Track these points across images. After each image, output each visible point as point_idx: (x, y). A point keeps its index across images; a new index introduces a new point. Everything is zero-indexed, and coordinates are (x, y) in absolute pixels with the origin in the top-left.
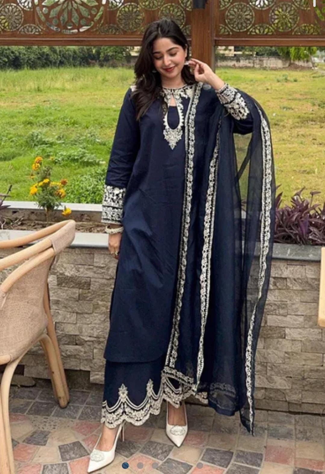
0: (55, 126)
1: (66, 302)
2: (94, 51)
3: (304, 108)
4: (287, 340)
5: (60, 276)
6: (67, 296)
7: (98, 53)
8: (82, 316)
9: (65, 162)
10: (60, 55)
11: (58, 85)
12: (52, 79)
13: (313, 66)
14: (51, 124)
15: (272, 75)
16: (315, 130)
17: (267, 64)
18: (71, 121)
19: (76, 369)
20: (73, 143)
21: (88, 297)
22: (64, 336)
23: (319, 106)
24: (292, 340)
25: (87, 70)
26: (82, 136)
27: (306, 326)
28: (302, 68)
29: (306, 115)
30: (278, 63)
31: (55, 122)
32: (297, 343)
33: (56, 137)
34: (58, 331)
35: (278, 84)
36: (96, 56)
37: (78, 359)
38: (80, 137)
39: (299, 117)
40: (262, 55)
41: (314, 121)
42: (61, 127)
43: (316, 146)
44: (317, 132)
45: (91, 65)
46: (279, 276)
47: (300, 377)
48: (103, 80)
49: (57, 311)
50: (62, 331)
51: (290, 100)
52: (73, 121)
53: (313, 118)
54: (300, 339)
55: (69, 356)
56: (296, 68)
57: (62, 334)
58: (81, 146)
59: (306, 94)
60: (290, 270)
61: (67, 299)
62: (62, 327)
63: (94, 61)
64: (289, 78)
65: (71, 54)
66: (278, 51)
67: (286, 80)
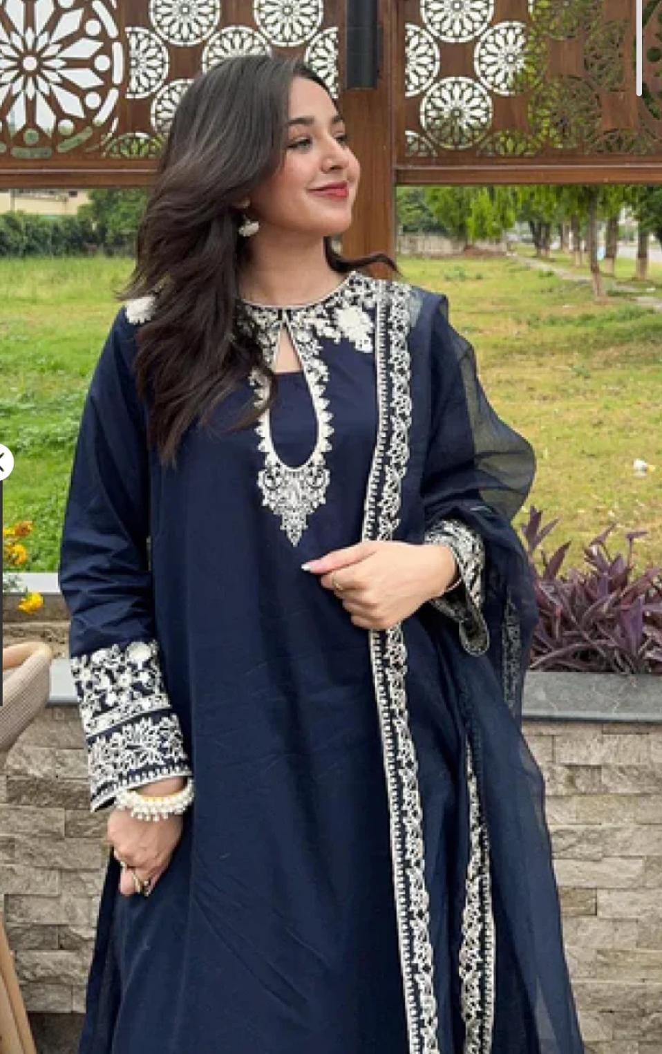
0: (16, 373)
1: (31, 843)
2: (94, 226)
3: (502, 327)
4: (602, 919)
5: (16, 778)
6: (36, 827)
7: (103, 230)
8: (73, 876)
9: (37, 449)
10: (27, 235)
11: (24, 291)
12: (11, 280)
13: (510, 250)
14: (8, 370)
15: (435, 268)
16: (529, 370)
17: (423, 248)
18: (49, 363)
19: (61, 1010)
20: (55, 406)
21: (88, 828)
22: (28, 930)
23: (529, 323)
24: (615, 921)
25: (79, 263)
26: (72, 392)
27: (648, 885)
28: (488, 255)
29: (508, 343)
30: (444, 245)
31: (16, 365)
32: (626, 926)
33: (19, 396)
34: (14, 917)
35: (448, 284)
36: (99, 237)
37: (65, 985)
38: (67, 396)
39: (495, 346)
40: (415, 231)
41: (525, 353)
42: (29, 375)
43: (536, 402)
44: (533, 374)
45: (89, 252)
46: (582, 763)
47: (634, 1010)
48: (113, 281)
49: (9, 866)
50: (22, 915)
51: (473, 313)
52: (53, 363)
53: (521, 347)
54: (635, 917)
55: (41, 980)
56: (479, 254)
57: (24, 923)
58: (71, 414)
59: (502, 301)
60: (609, 748)
61: (35, 836)
62: (23, 905)
63: (94, 246)
64: (467, 274)
65: (50, 232)
66: (444, 223)
67: (463, 277)
